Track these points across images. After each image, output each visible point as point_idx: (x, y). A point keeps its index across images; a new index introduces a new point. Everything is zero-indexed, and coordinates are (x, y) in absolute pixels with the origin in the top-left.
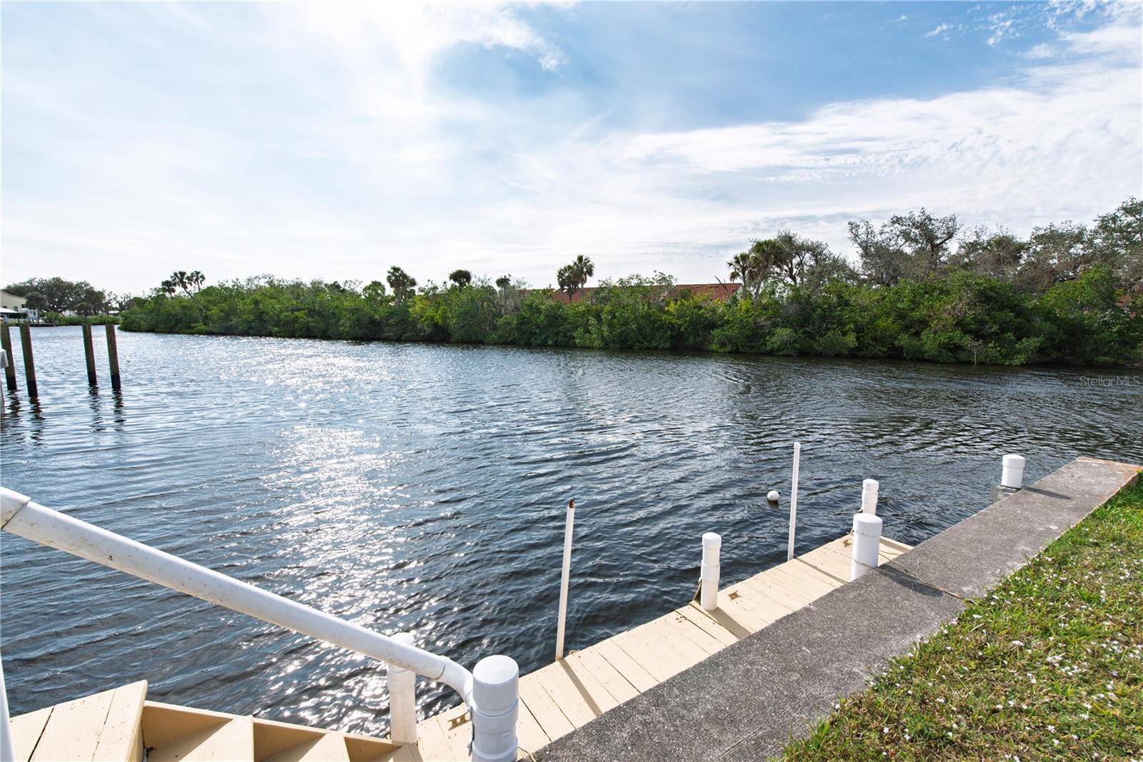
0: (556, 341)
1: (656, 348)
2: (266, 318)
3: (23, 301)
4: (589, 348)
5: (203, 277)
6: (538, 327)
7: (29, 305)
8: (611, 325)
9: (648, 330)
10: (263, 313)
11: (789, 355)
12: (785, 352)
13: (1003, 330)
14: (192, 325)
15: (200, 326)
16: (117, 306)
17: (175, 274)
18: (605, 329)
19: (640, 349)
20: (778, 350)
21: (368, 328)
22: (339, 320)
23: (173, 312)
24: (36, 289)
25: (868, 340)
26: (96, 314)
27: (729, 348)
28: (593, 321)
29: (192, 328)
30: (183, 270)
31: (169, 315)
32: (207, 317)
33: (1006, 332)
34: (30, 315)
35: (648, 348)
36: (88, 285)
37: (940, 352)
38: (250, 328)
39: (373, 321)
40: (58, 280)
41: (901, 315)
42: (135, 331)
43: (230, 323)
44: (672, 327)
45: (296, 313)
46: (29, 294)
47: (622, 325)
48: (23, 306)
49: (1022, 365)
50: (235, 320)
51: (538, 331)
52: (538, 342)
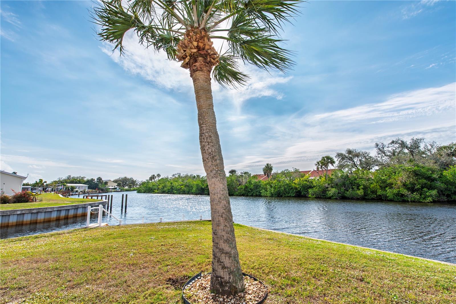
0: (256, 194)
1: (290, 196)
2: (173, 188)
3: (116, 184)
4: (266, 196)
5: (160, 176)
6: (251, 189)
7: (117, 186)
8: (275, 188)
9: (287, 190)
10: (173, 186)
11: (336, 199)
12: (335, 197)
13: (422, 187)
14: (154, 190)
15: (156, 191)
16: (139, 184)
17: (152, 175)
18: (273, 189)
19: (285, 197)
20: (332, 196)
21: (200, 190)
22: (193, 188)
23: (150, 187)
24: (120, 181)
25: (369, 192)
26: (133, 187)
27: (314, 196)
28: (268, 187)
29: (154, 191)
30: (154, 174)
31: (149, 188)
32: (158, 188)
33: (424, 188)
34: (117, 188)
35: (288, 196)
36: (133, 179)
37: (394, 197)
38: (169, 191)
39: (202, 188)
40: (126, 177)
41: (384, 182)
42: (140, 193)
43: (164, 190)
44: (296, 189)
45: (181, 186)
46: (118, 182)
47: (279, 188)
48: (116, 186)
49: (431, 202)
50: (165, 189)
51: (250, 191)
52: (250, 195)
